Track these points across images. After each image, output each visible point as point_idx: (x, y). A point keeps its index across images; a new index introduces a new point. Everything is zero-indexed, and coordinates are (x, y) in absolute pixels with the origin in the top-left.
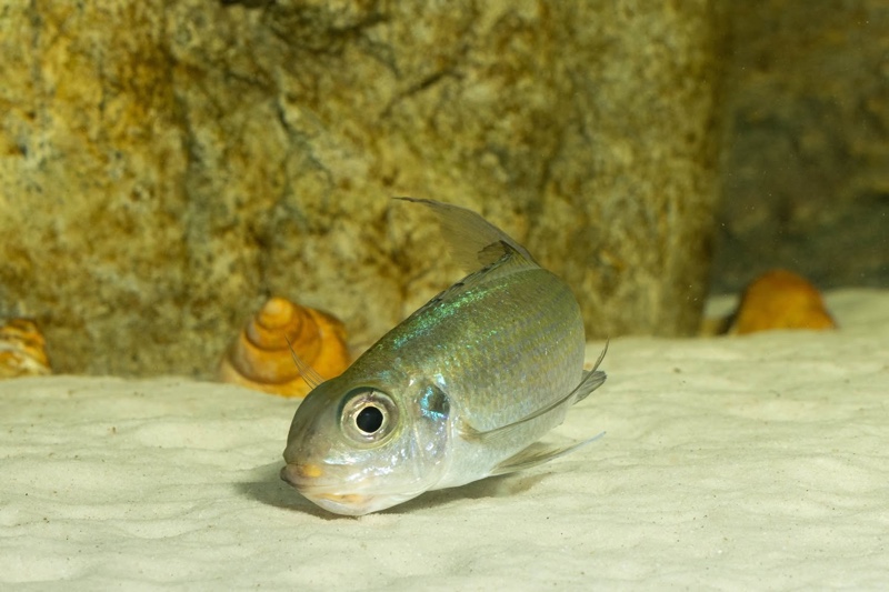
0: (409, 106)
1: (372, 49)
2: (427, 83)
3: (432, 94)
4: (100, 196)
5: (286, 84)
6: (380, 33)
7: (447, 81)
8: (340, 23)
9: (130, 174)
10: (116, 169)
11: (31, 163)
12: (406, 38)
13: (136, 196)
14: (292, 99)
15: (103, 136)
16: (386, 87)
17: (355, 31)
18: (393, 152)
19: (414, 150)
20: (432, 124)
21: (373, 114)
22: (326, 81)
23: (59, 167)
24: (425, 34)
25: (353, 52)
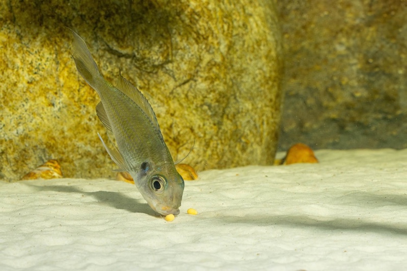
0: (179, 90)
1: (167, 72)
2: (185, 83)
3: (187, 86)
4: (79, 119)
5: (139, 83)
6: (170, 66)
7: (192, 82)
8: (156, 63)
9: (88, 112)
10: (83, 111)
11: (56, 109)
12: (178, 68)
13: (90, 120)
14: (141, 88)
15: (79, 100)
16: (172, 84)
17: (162, 66)
18: (174, 105)
19: (181, 105)
20: (187, 96)
21: (167, 93)
22: (152, 82)
23: (65, 110)
24: (184, 67)
25: (161, 73)
